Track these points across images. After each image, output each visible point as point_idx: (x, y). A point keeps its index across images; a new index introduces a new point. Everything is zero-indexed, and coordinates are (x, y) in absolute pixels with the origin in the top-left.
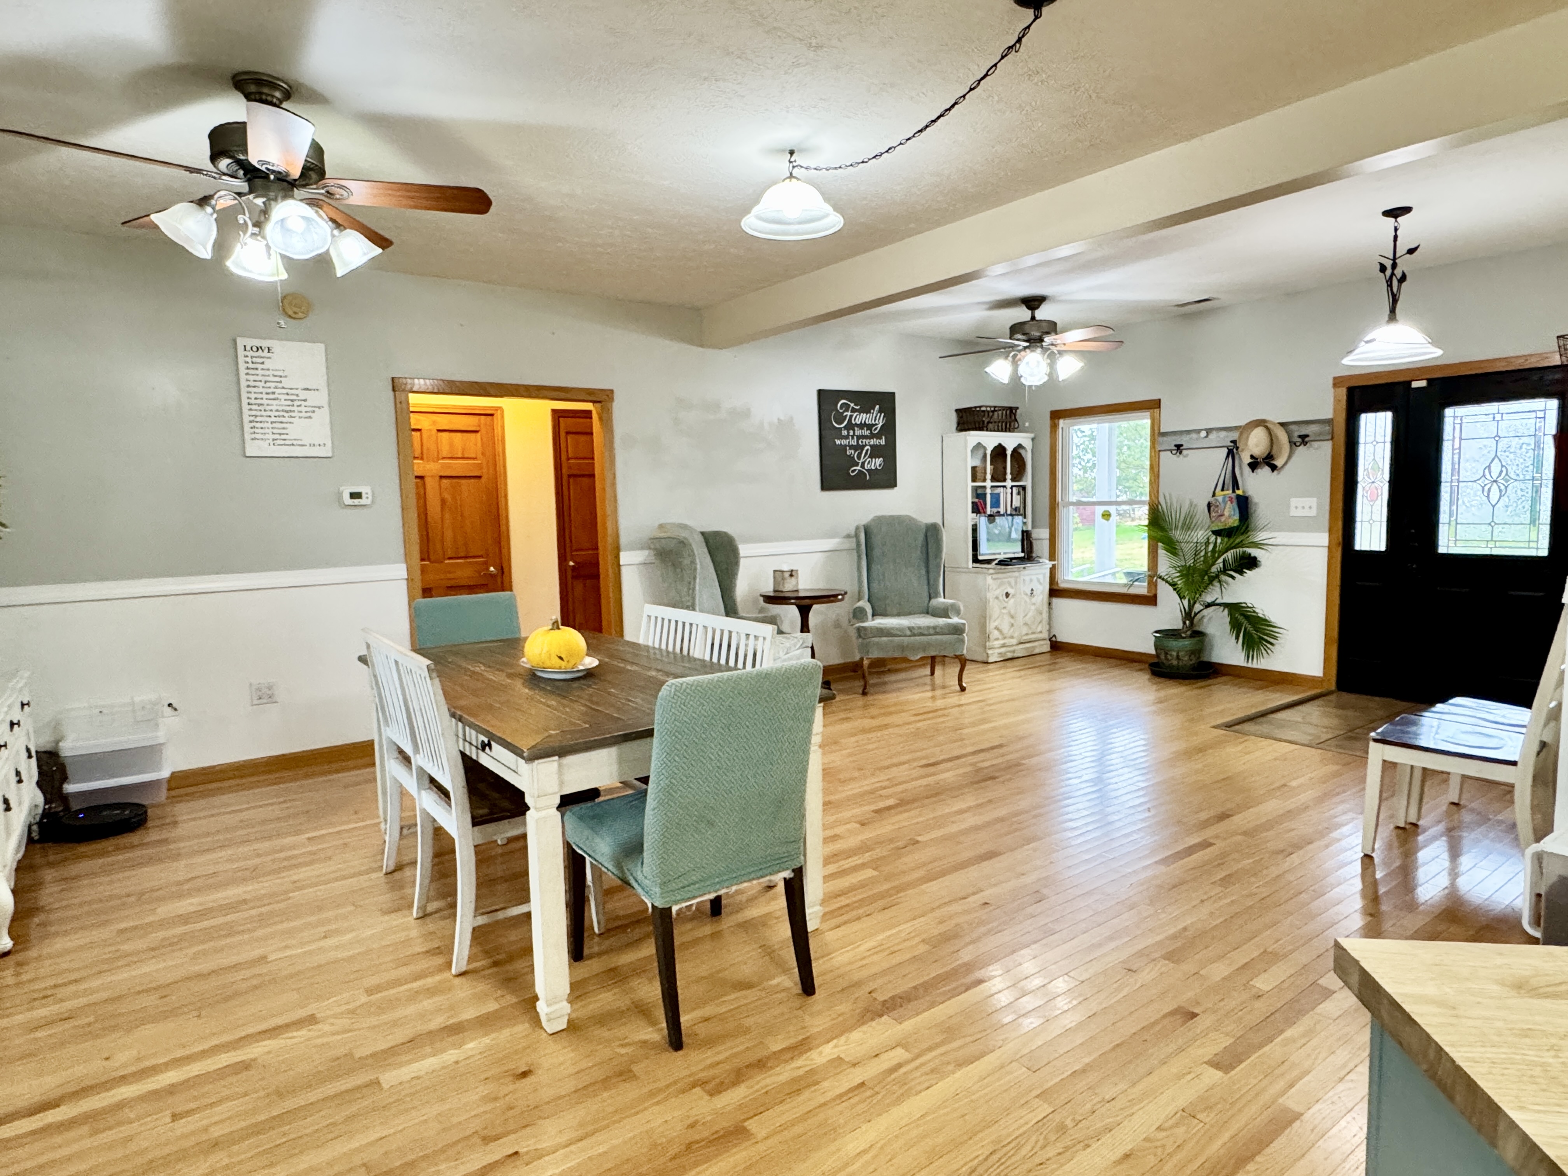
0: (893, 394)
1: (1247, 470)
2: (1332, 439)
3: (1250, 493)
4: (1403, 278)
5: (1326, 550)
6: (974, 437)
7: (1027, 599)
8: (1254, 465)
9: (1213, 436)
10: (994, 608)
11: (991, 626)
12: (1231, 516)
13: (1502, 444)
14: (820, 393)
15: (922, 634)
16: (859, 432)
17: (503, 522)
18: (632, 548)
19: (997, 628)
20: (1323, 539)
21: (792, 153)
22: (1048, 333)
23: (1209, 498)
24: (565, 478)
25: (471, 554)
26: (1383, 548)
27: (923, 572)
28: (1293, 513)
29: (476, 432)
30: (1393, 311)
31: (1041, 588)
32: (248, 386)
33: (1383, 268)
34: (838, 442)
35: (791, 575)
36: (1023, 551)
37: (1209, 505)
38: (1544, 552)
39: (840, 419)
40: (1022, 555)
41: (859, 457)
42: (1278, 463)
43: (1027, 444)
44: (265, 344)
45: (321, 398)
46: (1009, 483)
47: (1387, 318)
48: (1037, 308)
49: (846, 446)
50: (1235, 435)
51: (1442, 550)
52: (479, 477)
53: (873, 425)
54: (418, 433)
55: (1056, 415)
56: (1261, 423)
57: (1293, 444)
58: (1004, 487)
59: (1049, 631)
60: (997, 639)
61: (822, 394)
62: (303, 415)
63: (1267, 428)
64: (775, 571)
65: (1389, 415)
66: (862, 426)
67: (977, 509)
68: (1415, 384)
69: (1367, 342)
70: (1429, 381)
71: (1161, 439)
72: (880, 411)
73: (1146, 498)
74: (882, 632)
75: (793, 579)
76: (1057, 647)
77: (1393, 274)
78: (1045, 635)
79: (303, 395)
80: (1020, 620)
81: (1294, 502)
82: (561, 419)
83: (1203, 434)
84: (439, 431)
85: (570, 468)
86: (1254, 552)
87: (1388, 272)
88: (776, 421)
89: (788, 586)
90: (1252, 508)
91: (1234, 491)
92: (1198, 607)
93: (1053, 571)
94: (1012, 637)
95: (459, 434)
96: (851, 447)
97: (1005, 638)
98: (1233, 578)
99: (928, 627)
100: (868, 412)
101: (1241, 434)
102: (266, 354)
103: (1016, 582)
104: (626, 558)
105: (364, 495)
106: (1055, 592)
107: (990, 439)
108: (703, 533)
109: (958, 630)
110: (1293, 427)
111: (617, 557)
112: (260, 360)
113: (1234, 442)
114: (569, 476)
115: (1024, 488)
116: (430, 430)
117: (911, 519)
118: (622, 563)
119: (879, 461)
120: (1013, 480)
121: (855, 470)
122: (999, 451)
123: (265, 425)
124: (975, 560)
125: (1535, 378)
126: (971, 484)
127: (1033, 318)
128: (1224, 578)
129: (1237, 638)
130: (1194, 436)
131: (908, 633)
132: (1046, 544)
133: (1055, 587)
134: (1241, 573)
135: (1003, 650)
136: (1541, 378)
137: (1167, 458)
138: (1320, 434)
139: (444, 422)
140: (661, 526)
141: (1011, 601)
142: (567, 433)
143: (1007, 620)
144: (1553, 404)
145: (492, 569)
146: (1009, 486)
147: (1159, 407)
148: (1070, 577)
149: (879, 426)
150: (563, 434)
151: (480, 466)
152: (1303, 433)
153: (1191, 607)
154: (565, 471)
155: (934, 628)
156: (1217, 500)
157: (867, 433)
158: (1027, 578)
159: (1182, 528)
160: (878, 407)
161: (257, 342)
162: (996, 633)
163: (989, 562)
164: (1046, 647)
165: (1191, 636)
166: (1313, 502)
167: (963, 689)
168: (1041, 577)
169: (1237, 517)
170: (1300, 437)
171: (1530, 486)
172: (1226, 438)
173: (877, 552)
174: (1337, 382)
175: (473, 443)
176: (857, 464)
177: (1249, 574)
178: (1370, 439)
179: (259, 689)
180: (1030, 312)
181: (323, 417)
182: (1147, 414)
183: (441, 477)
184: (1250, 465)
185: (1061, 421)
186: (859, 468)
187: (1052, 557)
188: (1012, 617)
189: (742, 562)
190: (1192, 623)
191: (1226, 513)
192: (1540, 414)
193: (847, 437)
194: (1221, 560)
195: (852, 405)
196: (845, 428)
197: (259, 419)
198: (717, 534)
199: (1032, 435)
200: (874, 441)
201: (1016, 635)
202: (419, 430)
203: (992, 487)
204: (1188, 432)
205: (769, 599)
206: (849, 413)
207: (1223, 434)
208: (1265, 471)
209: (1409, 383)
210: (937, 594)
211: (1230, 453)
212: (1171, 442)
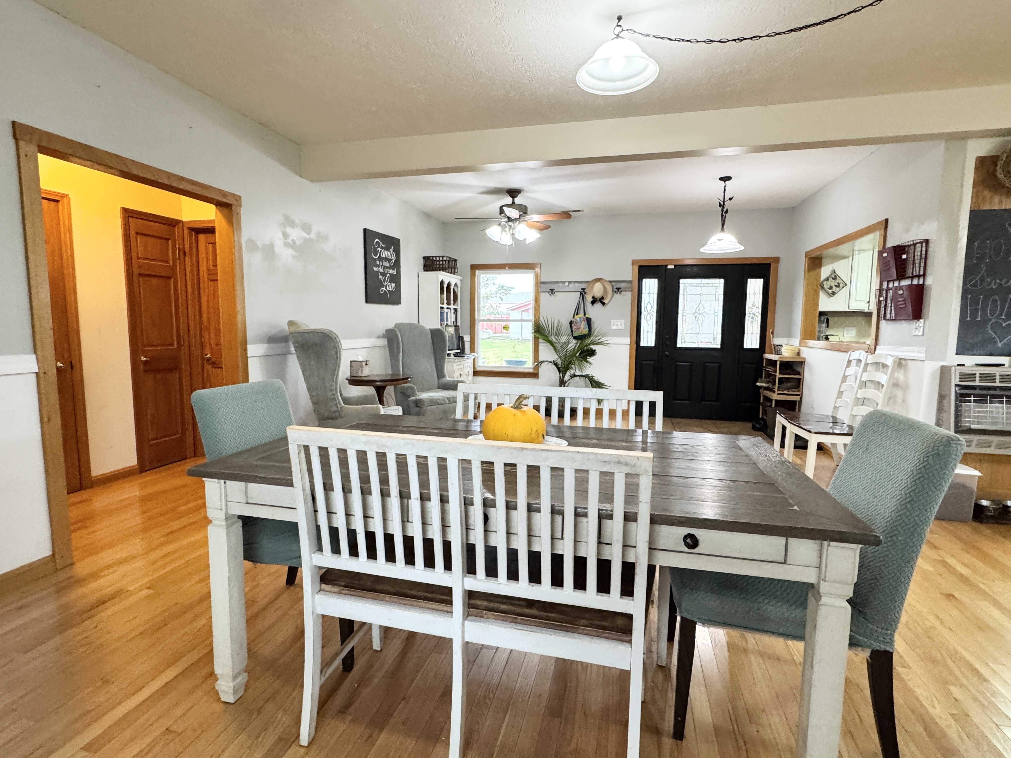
0: (400, 240)
1: (590, 304)
2: (631, 291)
3: (591, 317)
4: (727, 212)
5: (628, 346)
6: (441, 275)
8: (593, 302)
9: (572, 286)
12: (583, 329)
13: (703, 297)
16: (384, 264)
20: (627, 340)
21: (620, 18)
23: (571, 319)
24: (135, 278)
26: (654, 345)
28: (614, 327)
30: (722, 226)
31: (470, 370)
33: (720, 205)
34: (375, 269)
36: (459, 349)
37: (571, 323)
38: (718, 346)
39: (375, 252)
40: (460, 351)
41: (384, 281)
42: (606, 301)
43: (459, 284)
46: (452, 306)
47: (721, 229)
48: (515, 196)
49: (378, 272)
50: (583, 286)
51: (678, 345)
53: (391, 260)
55: (474, 267)
56: (599, 280)
57: (613, 292)
58: (450, 308)
61: (365, 232)
63: (603, 284)
64: (351, 362)
65: (656, 281)
66: (386, 259)
68: (669, 267)
69: (711, 240)
70: (675, 266)
71: (542, 286)
72: (394, 251)
73: (533, 318)
74: (432, 402)
75: (367, 367)
77: (723, 209)
81: (613, 321)
82: (131, 219)
83: (566, 284)
85: (140, 266)
86: (594, 347)
88: (342, 247)
90: (592, 324)
91: (584, 315)
92: (567, 377)
93: (473, 361)
96: (382, 274)
100: (388, 251)
101: (588, 285)
103: (463, 367)
104: (252, 350)
106: (476, 373)
110: (614, 284)
111: (245, 350)
113: (583, 289)
115: (457, 310)
117: (420, 326)
118: (248, 355)
119: (393, 285)
120: (454, 304)
121: (382, 290)
122: (449, 286)
125: (715, 269)
126: (440, 305)
127: (513, 203)
128: (581, 362)
130: (561, 285)
131: (447, 401)
132: (470, 344)
133: (476, 370)
134: (587, 358)
136: (717, 269)
137: (545, 296)
138: (627, 288)
142: (137, 233)
144: (722, 281)
146: (452, 308)
147: (540, 267)
148: (480, 364)
149: (393, 261)
150: (133, 234)
152: (619, 287)
153: (563, 377)
154: (136, 271)
156: (576, 320)
157: (388, 265)
158: (466, 365)
160: (393, 247)
166: (623, 322)
169: (586, 329)
170: (617, 288)
171: (713, 317)
172: (579, 287)
174: (634, 262)
176: (383, 286)
177: (591, 359)
178: (648, 292)
180: (511, 199)
182: (531, 271)
185: (477, 271)
186: (384, 289)
187: (473, 352)
191: (582, 327)
192: (717, 286)
193: (378, 266)
195: (381, 244)
196: (378, 259)
199: (462, 278)
200: (391, 271)
203: (446, 308)
204: (557, 282)
206: (379, 249)
207: (577, 285)
208: (598, 305)
209: (666, 266)
210: (444, 375)
211: (582, 295)
212: (546, 288)
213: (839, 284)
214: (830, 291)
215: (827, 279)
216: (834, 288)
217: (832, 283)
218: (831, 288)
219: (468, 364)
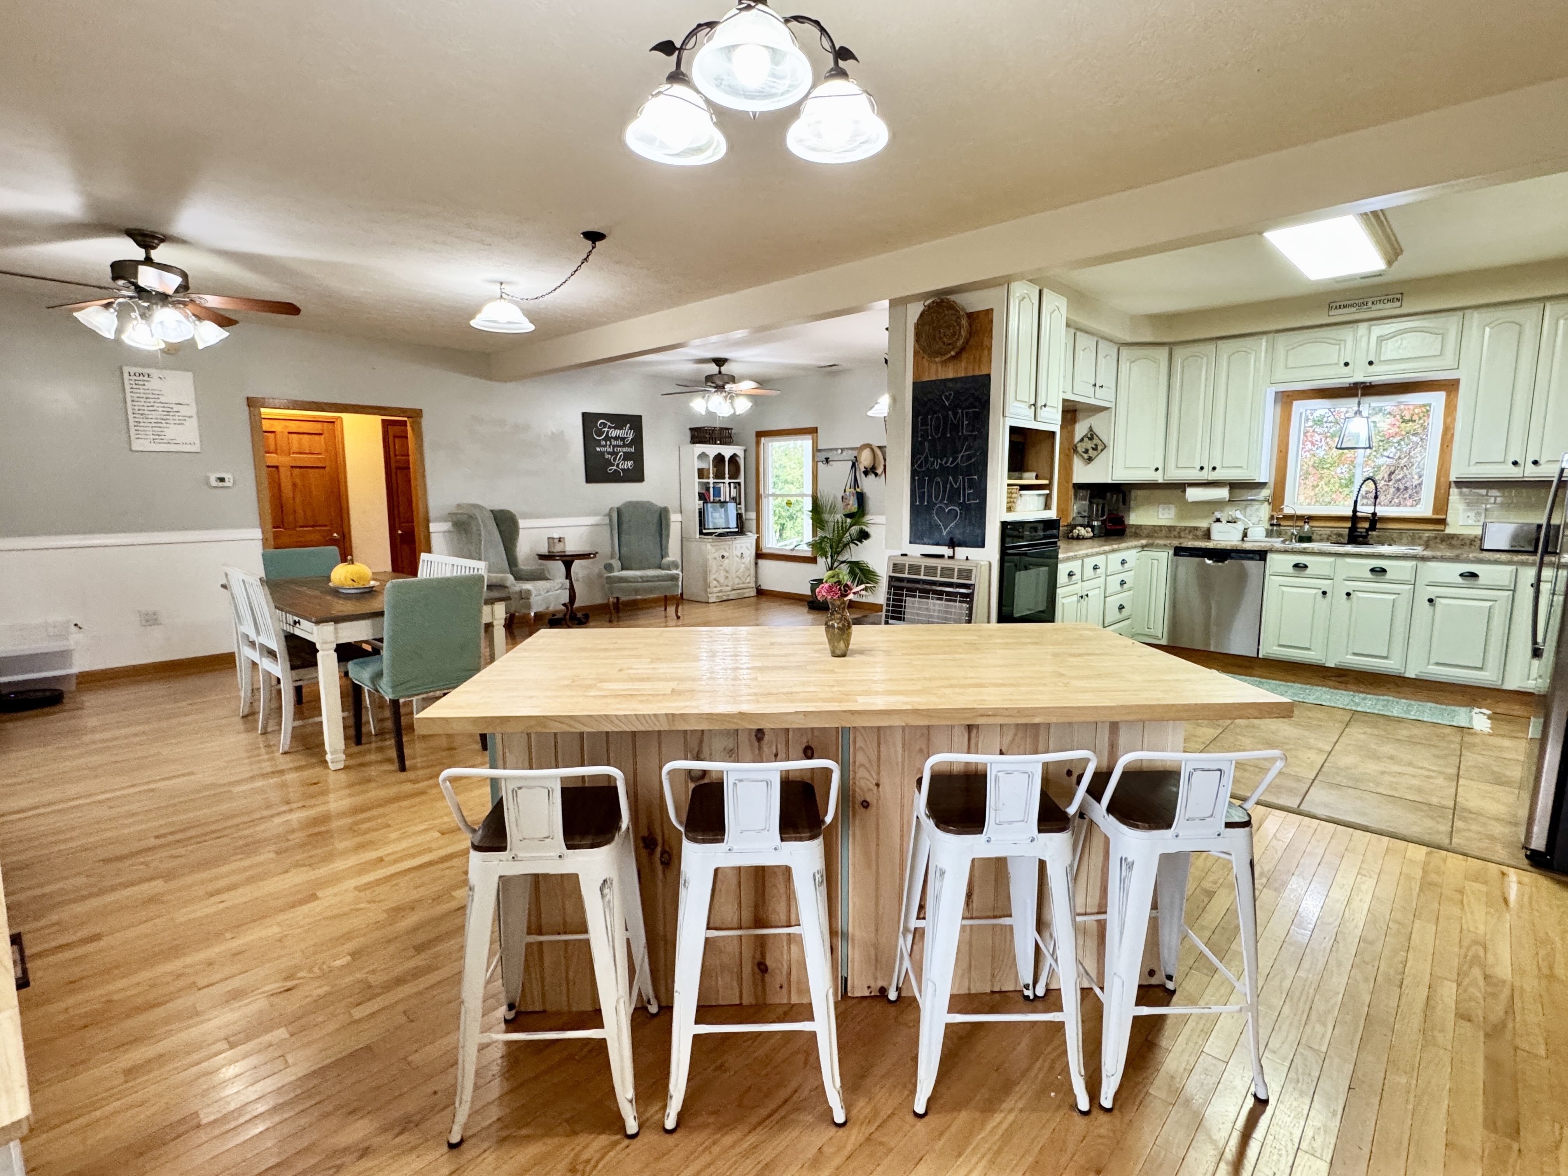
0: (641, 416)
1: (863, 475)
3: (865, 491)
6: (700, 448)
7: (738, 559)
8: (866, 473)
9: (845, 453)
10: (713, 565)
11: (711, 578)
12: (853, 507)
14: (584, 414)
15: (649, 581)
16: (614, 443)
17: (344, 502)
18: (439, 520)
19: (715, 580)
21: (501, 284)
22: (728, 382)
23: (842, 493)
24: (394, 471)
25: (318, 526)
27: (658, 539)
29: (321, 434)
31: (749, 552)
32: (133, 401)
34: (598, 449)
35: (560, 541)
36: (737, 527)
37: (842, 498)
39: (600, 433)
40: (736, 530)
41: (615, 459)
42: (879, 472)
43: (740, 454)
44: (145, 371)
45: (192, 410)
46: (727, 480)
48: (723, 365)
49: (604, 452)
50: (855, 453)
52: (324, 468)
53: (625, 438)
54: (272, 435)
55: (760, 435)
56: (868, 446)
58: (724, 483)
59: (756, 582)
60: (716, 587)
61: (586, 416)
62: (178, 422)
63: (872, 450)
64: (549, 538)
66: (616, 438)
67: (702, 497)
69: (877, 404)
71: (818, 454)
72: (630, 428)
73: (811, 493)
74: (622, 580)
75: (561, 544)
76: (761, 593)
78: (753, 585)
79: (176, 408)
80: (733, 574)
82: (388, 428)
83: (840, 451)
84: (289, 433)
85: (396, 462)
86: (866, 529)
88: (550, 433)
89: (558, 548)
90: (866, 500)
91: (855, 489)
93: (758, 541)
94: (727, 586)
95: (306, 436)
96: (609, 453)
97: (722, 586)
98: (856, 545)
99: (653, 577)
100: (621, 429)
101: (859, 453)
102: (146, 378)
103: (730, 549)
104: (433, 527)
105: (227, 480)
106: (760, 555)
107: (712, 450)
108: (492, 511)
109: (674, 578)
111: (428, 527)
112: (142, 383)
113: (855, 457)
114: (397, 468)
115: (739, 484)
116: (283, 432)
117: (651, 504)
118: (431, 530)
119: (630, 463)
120: (729, 478)
121: (611, 470)
122: (719, 458)
123: (147, 429)
124: (701, 533)
126: (697, 480)
127: (720, 372)
128: (852, 545)
130: (835, 452)
131: (640, 580)
132: (754, 523)
133: (759, 552)
134: (861, 542)
135: (719, 594)
137: (820, 466)
139: (294, 426)
140: (459, 506)
141: (726, 561)
142: (395, 437)
143: (723, 574)
145: (335, 535)
146: (727, 482)
147: (817, 432)
148: (770, 546)
149: (630, 439)
150: (391, 438)
151: (324, 459)
154: (393, 465)
155: (657, 577)
156: (847, 495)
157: (621, 443)
158: (738, 546)
159: (829, 513)
160: (628, 425)
161: (140, 370)
162: (715, 582)
163: (711, 534)
164: (753, 593)
167: (678, 618)
168: (749, 545)
169: (856, 506)
172: (851, 455)
173: (625, 527)
175: (319, 442)
176: (613, 465)
177: (865, 542)
179: (147, 615)
180: (717, 368)
181: (193, 424)
182: (810, 437)
183: (292, 467)
184: (864, 472)
185: (763, 439)
186: (615, 468)
187: (758, 532)
188: (727, 572)
189: (521, 532)
191: (851, 503)
193: (605, 446)
194: (849, 533)
195: (609, 423)
196: (603, 439)
197: (142, 424)
198: (502, 512)
199: (743, 448)
200: (626, 449)
201: (730, 584)
202: (274, 432)
203: (714, 482)
204: (831, 450)
205: (542, 557)
206: (606, 429)
207: (850, 452)
208: (872, 477)
210: (667, 555)
211: (854, 465)
212: (822, 456)
213: (1096, 445)
214: (1086, 456)
215: (1082, 440)
216: (1091, 451)
217: (1089, 445)
218: (1086, 451)
219: (744, 545)
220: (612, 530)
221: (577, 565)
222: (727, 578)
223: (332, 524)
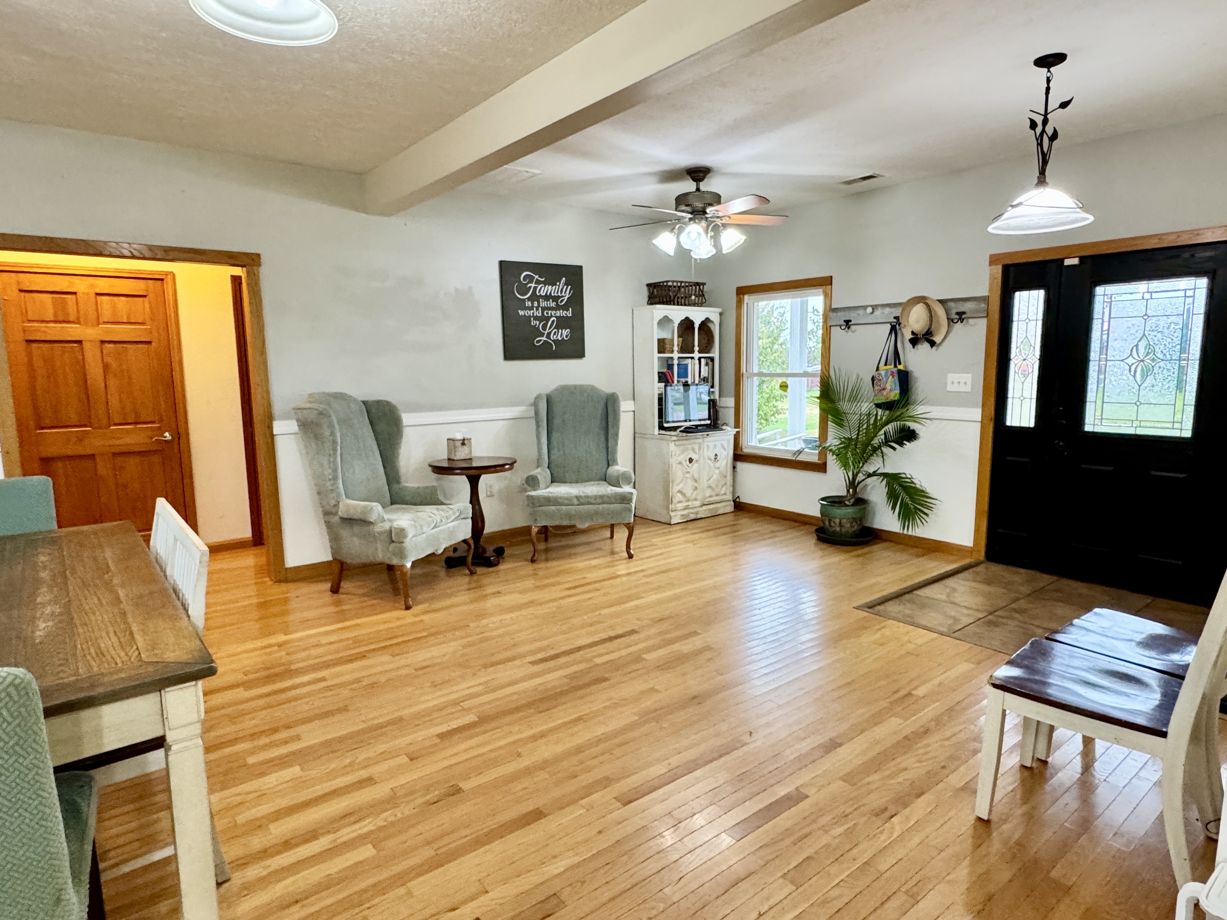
0: (581, 267)
1: (909, 345)
2: (987, 316)
3: (911, 368)
4: (1054, 137)
5: (979, 425)
6: (661, 311)
7: (711, 463)
8: (914, 341)
9: (878, 312)
10: (677, 472)
11: (674, 489)
12: (892, 391)
13: (1151, 322)
14: (501, 263)
15: (590, 503)
16: (543, 304)
17: (178, 389)
18: (285, 417)
19: (680, 492)
20: (977, 414)
22: (711, 205)
23: (873, 372)
25: (142, 420)
26: (1032, 425)
27: (603, 439)
28: (950, 388)
29: (145, 296)
30: (1042, 172)
31: (725, 453)
33: (1033, 125)
34: (521, 313)
35: (463, 444)
36: (709, 419)
37: (873, 379)
38: (1187, 434)
39: (524, 290)
40: (708, 422)
41: (544, 328)
42: (937, 339)
43: (715, 319)
46: (696, 355)
47: (1036, 181)
48: (702, 180)
49: (530, 317)
50: (897, 312)
51: (1088, 428)
52: (149, 343)
53: (559, 297)
54: (74, 296)
55: (742, 291)
56: (922, 300)
57: (950, 321)
58: (692, 358)
59: (734, 492)
60: (680, 502)
61: (504, 266)
63: (928, 306)
64: (449, 439)
65: (1041, 294)
66: (547, 297)
67: (664, 378)
68: (1067, 262)
69: (1013, 206)
70: (1082, 259)
71: (832, 315)
72: (566, 284)
73: (818, 371)
74: (550, 501)
75: (465, 447)
76: (740, 507)
77: (1043, 131)
78: (729, 497)
80: (704, 483)
81: (951, 377)
83: (869, 310)
84: (97, 294)
86: (913, 425)
87: (1039, 129)
88: (452, 291)
89: (461, 454)
90: (912, 382)
91: (895, 366)
92: (860, 477)
93: (737, 437)
94: (696, 500)
95: (123, 298)
96: (536, 318)
97: (688, 500)
98: (894, 449)
99: (596, 497)
100: (553, 284)
101: (903, 310)
103: (700, 448)
104: (278, 427)
106: (739, 457)
107: (677, 313)
108: (365, 403)
109: (625, 499)
110: (952, 304)
111: (270, 427)
113: (897, 318)
115: (712, 359)
116: (88, 294)
117: (593, 388)
118: (274, 432)
119: (565, 332)
120: (700, 352)
121: (538, 341)
122: (687, 325)
124: (661, 427)
125: (1186, 255)
126: (657, 355)
127: (698, 189)
128: (886, 450)
129: (894, 508)
130: (861, 312)
131: (576, 502)
132: (732, 412)
133: (739, 453)
134: (901, 444)
135: (685, 512)
136: (1193, 256)
137: (836, 332)
138: (977, 311)
139: (103, 285)
141: (695, 466)
143: (690, 483)
144: (1203, 283)
146: (697, 358)
147: (831, 284)
148: (754, 443)
149: (566, 298)
151: (149, 332)
152: (962, 309)
153: (855, 476)
155: (602, 497)
156: (880, 374)
157: (553, 304)
158: (711, 445)
159: (849, 401)
160: (564, 279)
162: (679, 495)
163: (674, 429)
164: (730, 508)
165: (853, 505)
166: (968, 377)
167: (631, 556)
168: (725, 443)
169: (898, 391)
170: (957, 313)
171: (1176, 367)
172: (889, 315)
173: (557, 422)
174: (994, 260)
175: (141, 308)
176: (542, 335)
177: (908, 445)
178: (1023, 317)
180: (695, 183)
182: (820, 290)
183: (103, 342)
184: (911, 341)
185: (746, 297)
186: (544, 338)
187: (737, 425)
188: (696, 481)
190: (855, 491)
191: (888, 387)
192: (1190, 293)
193: (531, 308)
194: (882, 432)
195: (537, 277)
196: (529, 299)
198: (379, 403)
199: (719, 310)
200: (559, 313)
201: (699, 497)
202: (75, 293)
203: (679, 358)
204: (856, 308)
205: (437, 469)
206: (533, 285)
207: (887, 310)
208: (924, 347)
209: (1062, 260)
210: (615, 462)
211: (893, 329)
212: (841, 318)
219: (717, 443)
220: (538, 426)
221: (485, 480)
222: (696, 488)
223: (161, 421)
